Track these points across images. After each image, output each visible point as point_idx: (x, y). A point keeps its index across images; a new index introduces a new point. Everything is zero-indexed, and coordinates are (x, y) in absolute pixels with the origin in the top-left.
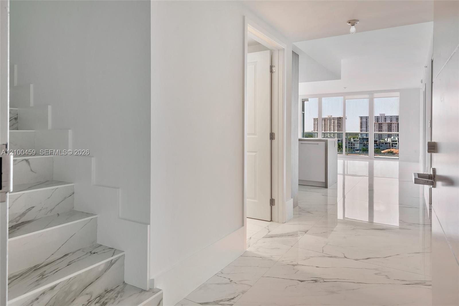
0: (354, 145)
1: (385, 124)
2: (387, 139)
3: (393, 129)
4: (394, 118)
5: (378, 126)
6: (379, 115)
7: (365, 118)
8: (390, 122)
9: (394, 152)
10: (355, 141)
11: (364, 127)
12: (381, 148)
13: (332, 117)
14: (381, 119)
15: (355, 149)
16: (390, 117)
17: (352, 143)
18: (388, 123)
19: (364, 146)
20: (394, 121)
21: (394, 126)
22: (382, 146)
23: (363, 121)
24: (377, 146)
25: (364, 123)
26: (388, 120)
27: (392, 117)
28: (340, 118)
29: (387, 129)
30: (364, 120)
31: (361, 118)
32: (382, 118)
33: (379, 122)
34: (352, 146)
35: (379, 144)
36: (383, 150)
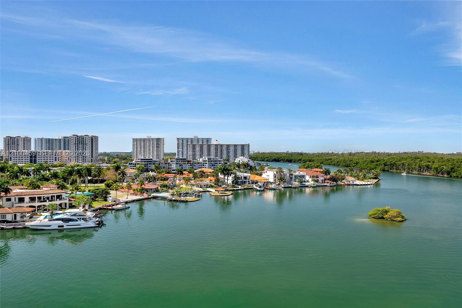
0: (171, 166)
1: (198, 146)
2: (199, 159)
3: (204, 150)
4: (205, 140)
5: (192, 147)
6: (193, 137)
7: (182, 139)
8: (202, 144)
9: (204, 171)
10: (171, 161)
11: (180, 148)
12: (194, 167)
13: (151, 138)
14: (194, 140)
15: (172, 169)
16: (202, 139)
17: (169, 164)
18: (200, 144)
19: (180, 166)
20: (205, 142)
21: (205, 147)
22: (195, 166)
23: (179, 142)
24: (191, 166)
25: (180, 145)
26: (200, 141)
27: (204, 139)
28: (159, 139)
29: (199, 150)
30: (181, 142)
31: (178, 139)
32: (196, 140)
33: (193, 144)
34: (169, 167)
35: (193, 164)
36: (196, 169)
